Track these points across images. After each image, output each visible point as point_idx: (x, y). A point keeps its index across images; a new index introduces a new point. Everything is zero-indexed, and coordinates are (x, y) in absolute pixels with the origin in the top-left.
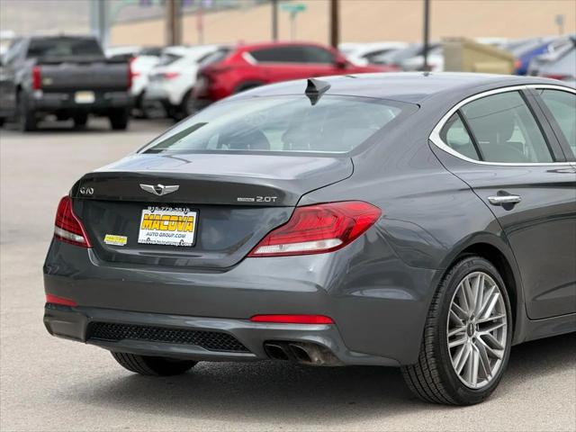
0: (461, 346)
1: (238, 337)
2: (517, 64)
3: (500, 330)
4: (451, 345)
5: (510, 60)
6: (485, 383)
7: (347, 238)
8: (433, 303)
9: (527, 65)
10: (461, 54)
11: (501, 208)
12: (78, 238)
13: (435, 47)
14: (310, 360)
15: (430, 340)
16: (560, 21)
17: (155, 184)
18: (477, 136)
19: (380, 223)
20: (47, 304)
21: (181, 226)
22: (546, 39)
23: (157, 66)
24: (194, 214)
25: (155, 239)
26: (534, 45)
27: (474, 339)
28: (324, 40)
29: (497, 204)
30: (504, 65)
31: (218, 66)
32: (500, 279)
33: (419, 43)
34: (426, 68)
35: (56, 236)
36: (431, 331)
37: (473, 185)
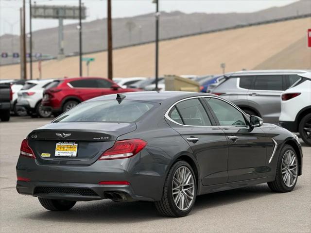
0: (177, 194)
1: (95, 190)
2: (201, 88)
3: (192, 189)
4: (174, 193)
5: (198, 86)
6: (186, 209)
7: (135, 153)
8: (167, 178)
9: (206, 88)
10: (174, 82)
11: (192, 142)
12: (31, 155)
13: (161, 79)
14: (121, 198)
15: (166, 191)
16: (223, 66)
17: (62, 134)
18: (182, 116)
19: (146, 147)
20: (18, 181)
21: (72, 149)
22: (216, 76)
23: (22, 89)
24: (77, 145)
25: (61, 155)
26: (210, 78)
27: (182, 192)
28: (105, 76)
29: (190, 141)
30: (195, 88)
31: (54, 89)
32: (192, 170)
33: (153, 78)
34: (157, 89)
35: (21, 154)
36: (166, 188)
37: (181, 134)
